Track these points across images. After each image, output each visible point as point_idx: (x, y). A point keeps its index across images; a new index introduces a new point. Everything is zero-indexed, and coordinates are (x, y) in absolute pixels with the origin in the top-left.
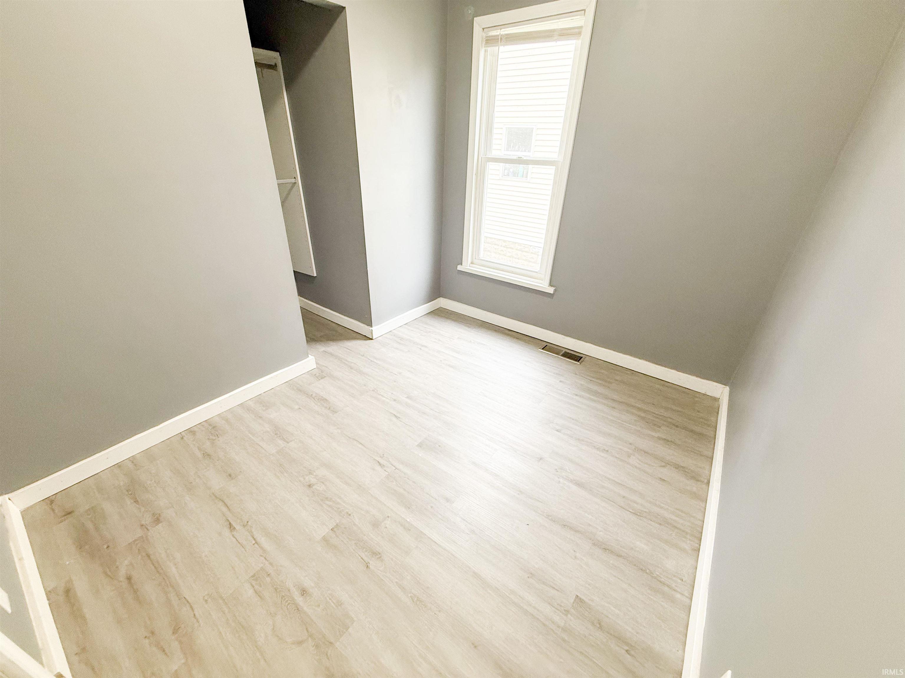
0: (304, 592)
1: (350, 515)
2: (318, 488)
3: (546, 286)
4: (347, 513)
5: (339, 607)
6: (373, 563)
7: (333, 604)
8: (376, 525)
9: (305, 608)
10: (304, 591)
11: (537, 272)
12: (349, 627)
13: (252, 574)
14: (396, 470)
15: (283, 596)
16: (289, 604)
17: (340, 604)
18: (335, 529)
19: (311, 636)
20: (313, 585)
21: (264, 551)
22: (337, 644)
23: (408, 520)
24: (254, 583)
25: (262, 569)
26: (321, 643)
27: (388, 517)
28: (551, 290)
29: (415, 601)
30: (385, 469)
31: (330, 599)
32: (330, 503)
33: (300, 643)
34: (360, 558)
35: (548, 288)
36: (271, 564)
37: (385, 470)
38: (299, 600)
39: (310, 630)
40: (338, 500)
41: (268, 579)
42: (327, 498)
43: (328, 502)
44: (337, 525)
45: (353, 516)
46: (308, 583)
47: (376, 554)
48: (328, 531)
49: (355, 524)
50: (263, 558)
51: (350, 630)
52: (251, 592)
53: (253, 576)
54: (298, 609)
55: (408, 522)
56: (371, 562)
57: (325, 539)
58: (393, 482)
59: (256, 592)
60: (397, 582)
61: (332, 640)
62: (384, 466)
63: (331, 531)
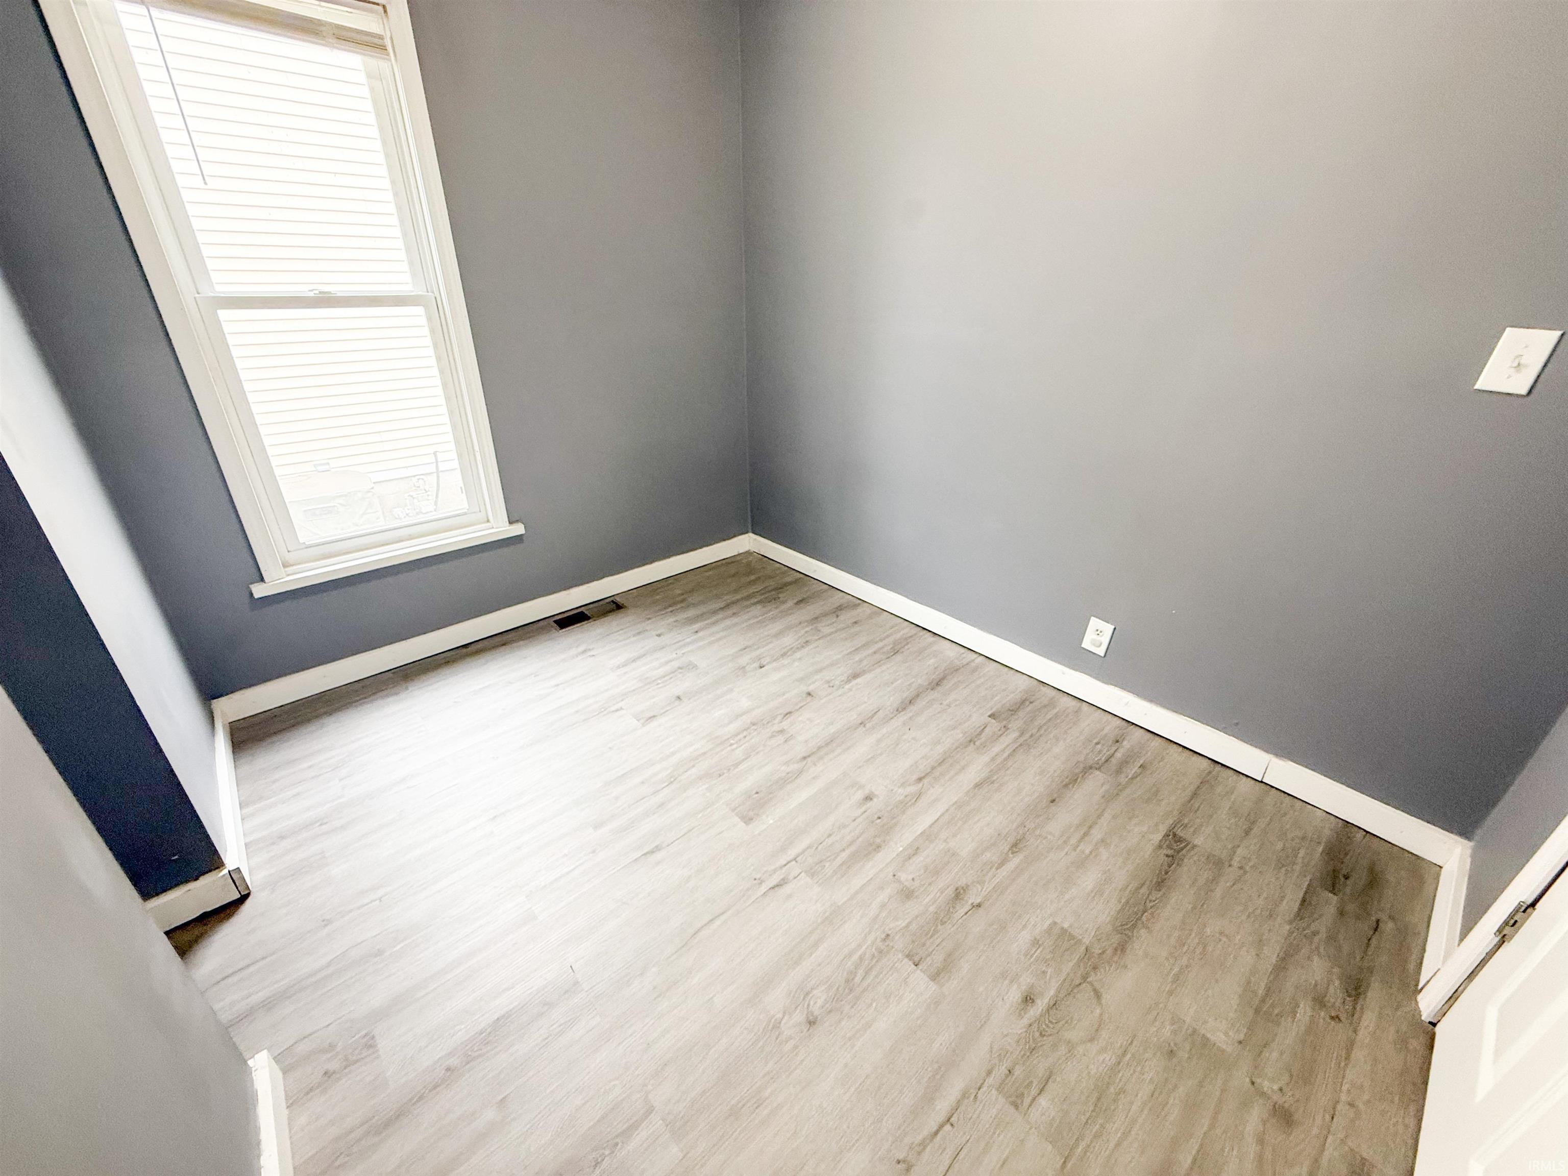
0: (1028, 1000)
1: (888, 935)
2: (820, 1002)
3: (505, 527)
4: (884, 940)
5: (1040, 942)
6: (973, 898)
7: (1038, 951)
8: (907, 894)
9: (1052, 992)
10: (1026, 1000)
11: (465, 514)
12: (1062, 928)
13: (1012, 1109)
14: (797, 859)
15: (1042, 1035)
16: (1050, 1022)
17: (1036, 943)
18: (916, 959)
19: (1085, 978)
20: (1015, 986)
21: (964, 1095)
22: (1086, 941)
23: (901, 849)
24: (1027, 1101)
25: (1000, 1089)
26: (1090, 963)
27: (894, 876)
28: (519, 529)
29: (1017, 850)
30: (791, 877)
31: (1031, 956)
32: (861, 972)
33: (1098, 995)
34: (965, 917)
35: (510, 528)
36: (989, 1073)
37: (795, 878)
38: (1041, 1004)
39: (1078, 982)
40: (856, 957)
41: (1018, 1071)
42: (847, 981)
43: (858, 979)
44: (907, 956)
45: (890, 930)
46: (1014, 995)
47: (959, 894)
48: (919, 972)
49: (907, 926)
50: (980, 1092)
51: (1066, 925)
52: (1043, 1102)
53: (1017, 1107)
54: (1054, 1005)
55: (903, 850)
56: (970, 902)
57: (935, 977)
58: (825, 866)
59: (1041, 1091)
60: (997, 869)
61: (1083, 948)
62: (783, 879)
63: (920, 967)
